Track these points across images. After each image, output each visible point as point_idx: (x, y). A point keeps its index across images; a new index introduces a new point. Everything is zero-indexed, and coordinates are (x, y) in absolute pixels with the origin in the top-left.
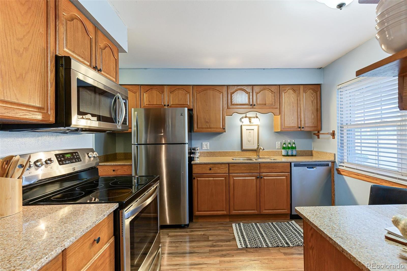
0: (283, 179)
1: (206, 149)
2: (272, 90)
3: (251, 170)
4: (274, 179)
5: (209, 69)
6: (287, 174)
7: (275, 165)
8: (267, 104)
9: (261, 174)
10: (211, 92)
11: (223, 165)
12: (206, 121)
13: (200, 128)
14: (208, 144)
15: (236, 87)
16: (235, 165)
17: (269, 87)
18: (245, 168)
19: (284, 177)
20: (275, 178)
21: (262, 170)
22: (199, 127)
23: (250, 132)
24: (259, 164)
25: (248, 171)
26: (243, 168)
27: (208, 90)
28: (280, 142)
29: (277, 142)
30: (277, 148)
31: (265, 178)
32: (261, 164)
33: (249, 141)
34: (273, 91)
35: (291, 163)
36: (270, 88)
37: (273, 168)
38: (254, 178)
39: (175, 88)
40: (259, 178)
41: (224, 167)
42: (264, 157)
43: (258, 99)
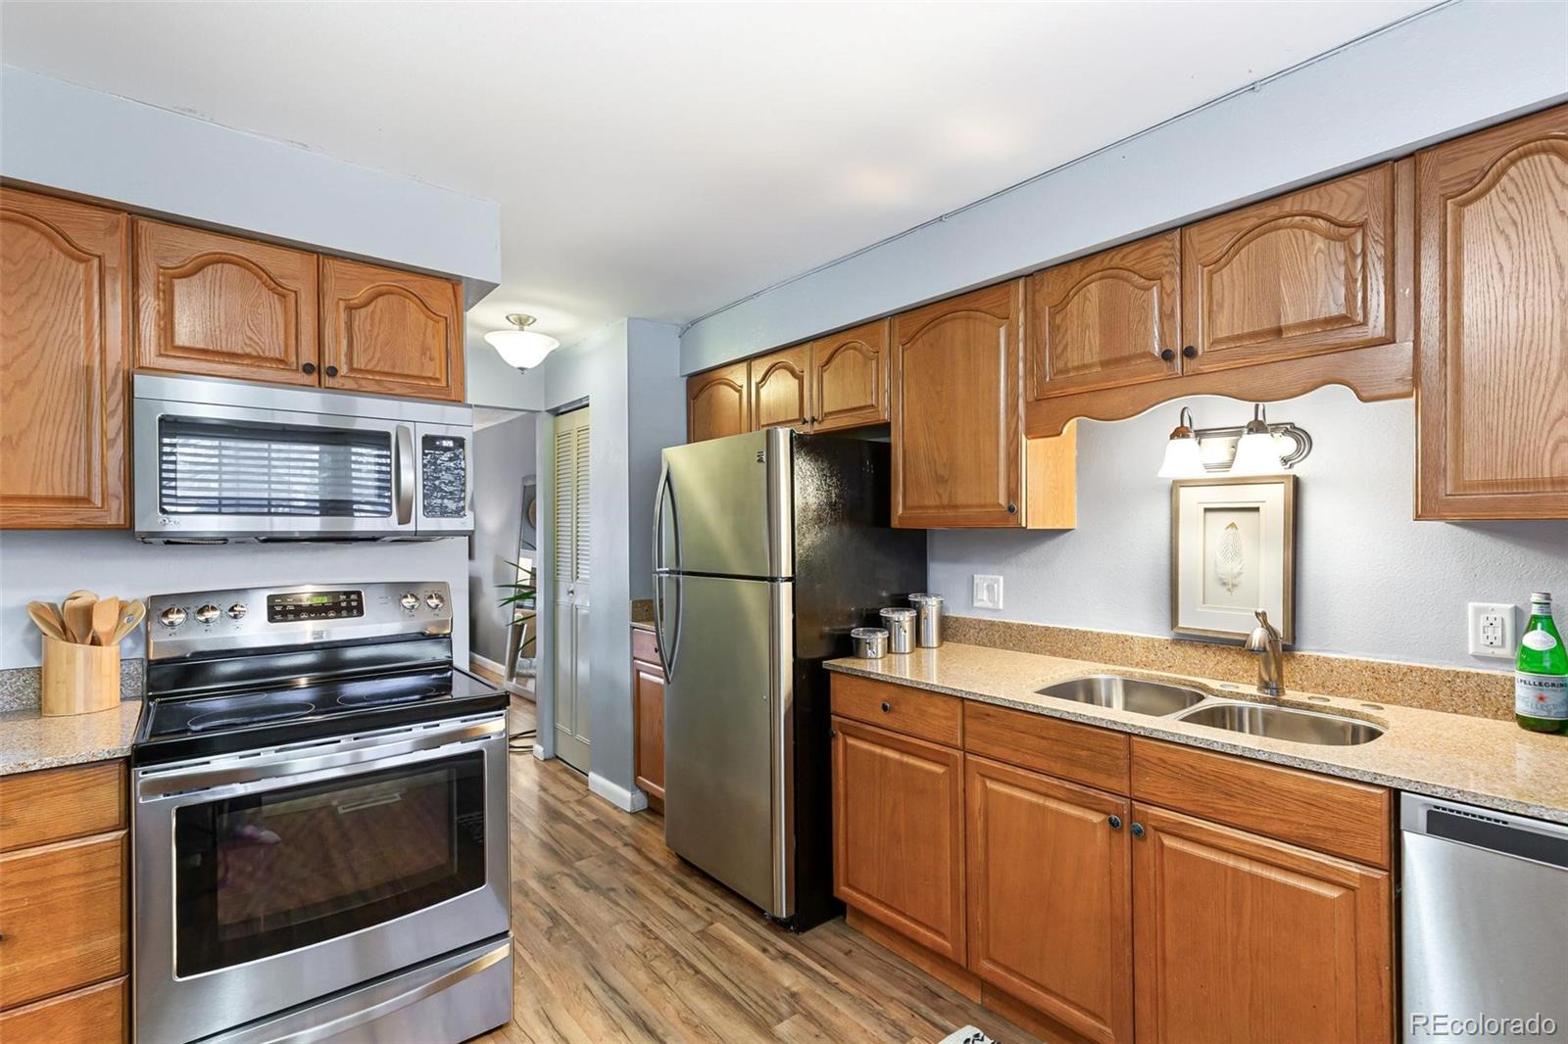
0: (1318, 896)
1: (990, 605)
2: (1332, 214)
3: (1072, 761)
4: (1235, 870)
5: (940, 218)
6: (1354, 868)
7: (1248, 775)
8: (1289, 328)
9: (1138, 806)
10: (955, 331)
11: (937, 700)
12: (936, 472)
13: (913, 508)
14: (997, 581)
15: (1077, 267)
16: (988, 715)
17: (1312, 202)
18: (1044, 743)
19: (1333, 893)
20: (1245, 866)
21: (1145, 786)
22: (909, 503)
23: (1233, 525)
24: (1123, 736)
25: (1057, 768)
26: (1031, 742)
27: (946, 321)
28: (1511, 606)
29: (1471, 606)
30: (1470, 653)
31: (1169, 842)
32: (1134, 738)
33: (1224, 584)
34: (1342, 219)
35: (1395, 794)
36: (1314, 208)
37: (1229, 795)
38: (1096, 818)
39: (835, 346)
40: (1127, 826)
41: (942, 713)
42: (1329, 700)
43: (1221, 306)
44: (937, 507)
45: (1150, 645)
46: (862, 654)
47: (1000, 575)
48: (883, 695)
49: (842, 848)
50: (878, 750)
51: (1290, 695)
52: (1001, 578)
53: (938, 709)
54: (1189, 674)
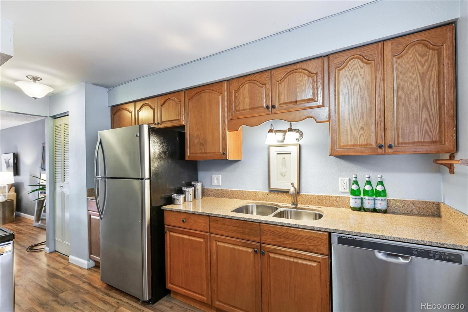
0: (311, 266)
1: (217, 184)
2: (309, 69)
3: (244, 233)
4: (290, 261)
5: (200, 59)
6: (320, 256)
7: (293, 232)
8: (299, 101)
9: (263, 245)
10: (206, 96)
11: (201, 217)
12: (200, 142)
13: (193, 153)
14: (219, 177)
15: (242, 79)
16: (218, 221)
17: (304, 65)
18: (235, 228)
19: (314, 264)
20: (292, 260)
21: (265, 238)
22: (191, 152)
23: (284, 158)
24: (258, 224)
25: (239, 236)
26: (230, 228)
27: (202, 93)
28: (348, 178)
29: (340, 179)
30: (340, 191)
31: (272, 255)
32: (261, 224)
33: (282, 175)
34: (312, 71)
35: (330, 233)
36: (305, 67)
37: (288, 239)
38: (250, 250)
39: (166, 99)
40: (260, 252)
41: (203, 221)
42: (308, 207)
43: (282, 94)
44: (200, 153)
45: (263, 194)
46: (176, 203)
47: (220, 175)
48: (183, 217)
49: (169, 271)
50: (181, 236)
51: (300, 206)
52: (221, 176)
53: (201, 220)
54: (273, 202)
